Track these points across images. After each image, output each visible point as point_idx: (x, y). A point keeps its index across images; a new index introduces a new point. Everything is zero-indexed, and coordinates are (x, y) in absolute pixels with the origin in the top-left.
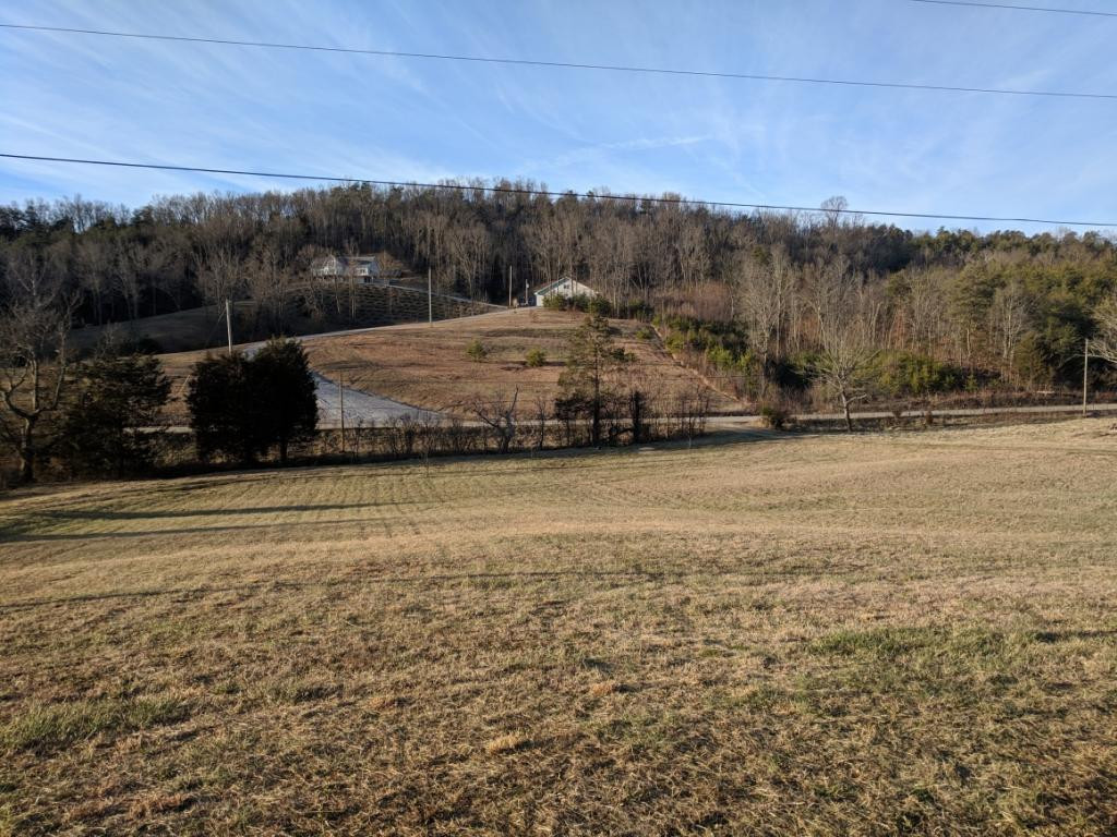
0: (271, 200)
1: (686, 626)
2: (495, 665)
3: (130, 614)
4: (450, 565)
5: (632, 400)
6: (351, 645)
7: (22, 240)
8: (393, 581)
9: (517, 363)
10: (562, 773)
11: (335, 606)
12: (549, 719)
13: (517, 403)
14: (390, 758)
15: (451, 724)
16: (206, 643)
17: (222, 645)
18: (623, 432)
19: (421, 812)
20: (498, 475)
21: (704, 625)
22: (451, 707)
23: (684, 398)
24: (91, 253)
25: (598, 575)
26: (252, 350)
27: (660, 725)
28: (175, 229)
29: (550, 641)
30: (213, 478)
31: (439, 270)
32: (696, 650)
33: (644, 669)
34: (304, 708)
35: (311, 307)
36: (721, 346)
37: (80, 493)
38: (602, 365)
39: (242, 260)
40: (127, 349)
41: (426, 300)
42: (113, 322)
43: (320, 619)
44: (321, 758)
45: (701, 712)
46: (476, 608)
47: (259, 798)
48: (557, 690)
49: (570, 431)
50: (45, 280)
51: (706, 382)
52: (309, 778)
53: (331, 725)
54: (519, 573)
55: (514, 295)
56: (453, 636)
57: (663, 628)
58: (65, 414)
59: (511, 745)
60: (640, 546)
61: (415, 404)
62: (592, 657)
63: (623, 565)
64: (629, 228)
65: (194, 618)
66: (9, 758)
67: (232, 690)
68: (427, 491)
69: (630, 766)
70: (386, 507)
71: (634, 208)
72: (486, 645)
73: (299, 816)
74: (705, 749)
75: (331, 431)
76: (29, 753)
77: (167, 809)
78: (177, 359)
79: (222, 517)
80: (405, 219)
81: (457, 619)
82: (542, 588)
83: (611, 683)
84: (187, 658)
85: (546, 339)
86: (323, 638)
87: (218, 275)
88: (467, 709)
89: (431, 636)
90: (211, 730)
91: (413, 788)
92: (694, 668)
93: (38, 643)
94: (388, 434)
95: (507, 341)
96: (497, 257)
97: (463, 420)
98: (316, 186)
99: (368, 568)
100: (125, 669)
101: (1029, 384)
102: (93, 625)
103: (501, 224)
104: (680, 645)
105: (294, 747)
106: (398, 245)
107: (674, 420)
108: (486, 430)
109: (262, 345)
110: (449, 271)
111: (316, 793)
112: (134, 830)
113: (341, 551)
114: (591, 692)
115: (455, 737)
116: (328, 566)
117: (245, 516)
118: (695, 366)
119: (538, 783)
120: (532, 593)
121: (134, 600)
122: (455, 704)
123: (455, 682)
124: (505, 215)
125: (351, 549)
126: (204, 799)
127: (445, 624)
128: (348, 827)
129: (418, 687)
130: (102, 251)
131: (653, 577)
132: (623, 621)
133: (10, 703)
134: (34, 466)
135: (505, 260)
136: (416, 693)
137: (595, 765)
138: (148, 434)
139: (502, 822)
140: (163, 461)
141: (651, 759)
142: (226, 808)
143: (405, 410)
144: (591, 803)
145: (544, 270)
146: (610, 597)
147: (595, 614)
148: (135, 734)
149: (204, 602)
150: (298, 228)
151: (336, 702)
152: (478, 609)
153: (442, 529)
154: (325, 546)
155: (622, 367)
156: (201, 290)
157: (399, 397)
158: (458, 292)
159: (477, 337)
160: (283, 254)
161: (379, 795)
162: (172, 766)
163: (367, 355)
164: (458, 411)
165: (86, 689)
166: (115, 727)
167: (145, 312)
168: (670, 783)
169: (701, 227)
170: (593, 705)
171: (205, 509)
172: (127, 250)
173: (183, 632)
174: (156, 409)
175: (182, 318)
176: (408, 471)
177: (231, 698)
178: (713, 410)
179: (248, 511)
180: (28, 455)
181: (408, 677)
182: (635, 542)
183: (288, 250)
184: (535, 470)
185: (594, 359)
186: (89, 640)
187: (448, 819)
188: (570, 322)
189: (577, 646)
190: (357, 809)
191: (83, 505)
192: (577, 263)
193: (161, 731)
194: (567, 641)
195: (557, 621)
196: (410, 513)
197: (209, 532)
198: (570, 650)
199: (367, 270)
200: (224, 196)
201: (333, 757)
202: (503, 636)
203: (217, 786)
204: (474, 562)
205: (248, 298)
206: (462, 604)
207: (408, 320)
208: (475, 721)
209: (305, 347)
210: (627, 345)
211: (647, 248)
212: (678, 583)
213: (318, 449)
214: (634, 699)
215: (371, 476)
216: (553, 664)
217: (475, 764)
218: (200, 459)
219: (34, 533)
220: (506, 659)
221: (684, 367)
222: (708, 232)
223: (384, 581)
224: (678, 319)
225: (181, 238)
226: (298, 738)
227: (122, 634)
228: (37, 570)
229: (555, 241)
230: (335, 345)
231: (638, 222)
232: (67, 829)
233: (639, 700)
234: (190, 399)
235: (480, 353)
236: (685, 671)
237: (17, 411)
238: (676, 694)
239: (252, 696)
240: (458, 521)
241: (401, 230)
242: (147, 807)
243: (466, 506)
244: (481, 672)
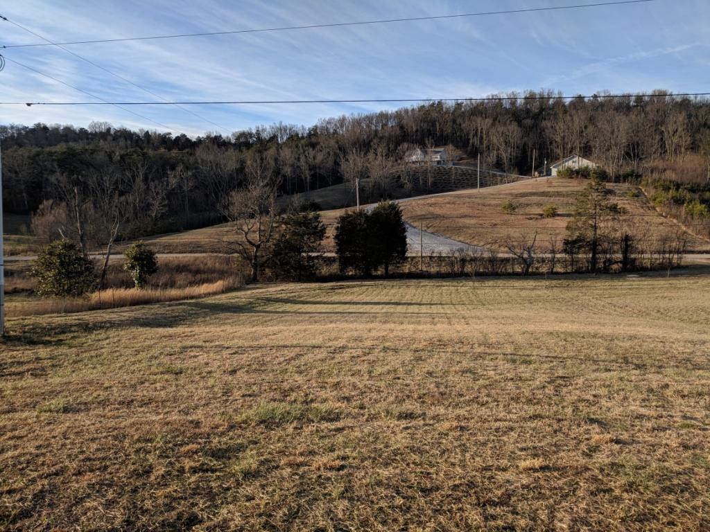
0: (383, 117)
1: (665, 404)
2: (523, 413)
3: (306, 357)
4: (490, 346)
5: (622, 240)
6: (429, 389)
7: (253, 149)
8: (453, 352)
9: (537, 214)
10: (574, 491)
11: (418, 364)
12: (562, 454)
13: (536, 242)
14: (457, 461)
15: (495, 447)
16: (347, 379)
17: (355, 380)
18: (613, 264)
19: (478, 499)
20: (521, 289)
21: (681, 405)
22: (495, 436)
23: (665, 240)
24: (287, 154)
25: (595, 362)
26: (370, 208)
27: (648, 470)
28: (330, 138)
29: (561, 402)
30: (348, 283)
31: (485, 154)
32: (675, 422)
33: (634, 430)
34: (403, 423)
35: (404, 182)
36: (698, 202)
37: (279, 288)
38: (600, 216)
39: (365, 154)
40: (304, 209)
41: (476, 175)
42: (297, 193)
43: (410, 371)
44: (415, 454)
45: (682, 467)
46: (508, 375)
47: (381, 471)
48: (567, 435)
49: (573, 262)
50: (264, 169)
51: (684, 228)
52: (408, 465)
53: (419, 436)
54: (537, 355)
55: (536, 169)
56: (493, 391)
57: (647, 403)
58: (274, 245)
59: (537, 467)
60: (627, 344)
61: (467, 241)
62: (592, 416)
63: (614, 356)
64: (624, 118)
65: (339, 363)
66: (254, 427)
67: (362, 407)
68: (474, 298)
69: (625, 495)
70: (448, 306)
71: (629, 102)
72: (516, 399)
73: (404, 486)
74: (687, 495)
75: (414, 257)
76: (262, 426)
77: (331, 468)
78: (330, 214)
79: (352, 306)
80: (464, 122)
81: (496, 381)
82: (553, 366)
83: (609, 436)
84: (337, 385)
85: (558, 198)
86: (412, 383)
87: (352, 164)
88: (505, 438)
89: (479, 389)
90: (352, 428)
91: (472, 482)
92: (674, 435)
93: (263, 368)
94: (450, 261)
95: (530, 200)
96: (525, 144)
97: (498, 253)
98: (409, 106)
99: (438, 343)
100: (305, 387)
102: (288, 361)
103: (528, 122)
104: (662, 417)
105: (399, 445)
106: (459, 140)
107: (656, 256)
108: (514, 259)
109: (376, 205)
110: (491, 155)
111: (413, 475)
112: (315, 476)
113: (421, 331)
114: (593, 440)
115: (498, 456)
116: (413, 340)
117: (365, 306)
118: (675, 217)
119: (557, 494)
120: (547, 369)
121: (308, 350)
122: (497, 434)
123: (496, 420)
124: (531, 115)
125: (426, 331)
126: (351, 467)
127: (488, 383)
128: (433, 498)
129: (473, 420)
130: (292, 152)
131: (638, 367)
132: (616, 395)
133: (251, 398)
134: (258, 272)
135: (530, 146)
136: (471, 424)
137: (599, 490)
138: (314, 257)
139: (532, 515)
140: (321, 273)
141: (642, 494)
142: (363, 474)
143: (460, 245)
144: (596, 514)
145: (559, 151)
146: (604, 378)
147: (593, 388)
148: (312, 424)
149: (344, 354)
150: (398, 132)
151: (422, 422)
152: (510, 376)
153: (483, 323)
154: (411, 327)
155: (616, 217)
156: (342, 173)
157: (457, 237)
158: (497, 168)
159: (510, 198)
160: (389, 150)
161: (451, 483)
162: (333, 445)
163: (437, 211)
164: (495, 247)
165: (286, 396)
166: (302, 419)
167: (313, 188)
168: (658, 513)
169: (684, 114)
170: (594, 449)
171: (343, 301)
172: (304, 152)
173: (334, 370)
174: (318, 243)
175: (332, 190)
176: (461, 284)
177: (362, 412)
178: (689, 249)
179: (367, 303)
180: (255, 266)
181: (466, 413)
182: (623, 342)
183: (392, 147)
184: (547, 287)
185: (594, 211)
186: (287, 369)
187: (496, 506)
188: (576, 186)
189: (581, 408)
190: (437, 489)
191: (280, 295)
192: (583, 145)
193: (326, 425)
194: (573, 403)
195: (565, 390)
196: (462, 311)
197: (345, 315)
198: (576, 409)
199: (439, 157)
200: (356, 116)
201: (422, 455)
202: (527, 395)
203: (357, 461)
204: (506, 345)
205: (368, 177)
206: (499, 371)
207: (463, 188)
208: (511, 447)
209: (400, 206)
210: (620, 202)
211: (638, 132)
212: (658, 373)
213: (406, 268)
214: (627, 450)
215: (438, 286)
216: (564, 417)
217: (512, 475)
218: (341, 272)
219: (258, 309)
220: (531, 410)
221: (666, 217)
222: (689, 116)
223: (448, 352)
224: (662, 182)
225: (332, 143)
226: (400, 440)
227: (303, 368)
228: (259, 328)
229: (567, 131)
230: (419, 204)
231: (631, 113)
232: (282, 469)
233: (630, 451)
234: (336, 237)
235: (511, 208)
236: (667, 436)
237: (250, 243)
238: (661, 451)
239: (373, 412)
240: (494, 318)
241: (461, 130)
242: (321, 465)
243: (499, 309)
244: (514, 417)
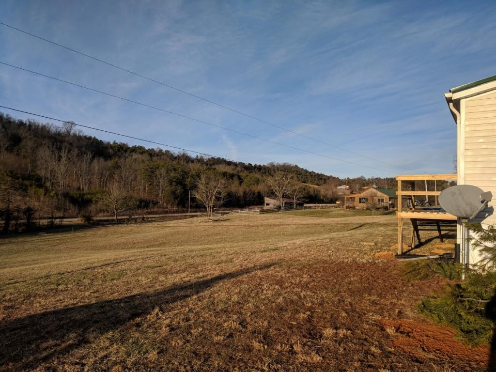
101: (169, 206)
